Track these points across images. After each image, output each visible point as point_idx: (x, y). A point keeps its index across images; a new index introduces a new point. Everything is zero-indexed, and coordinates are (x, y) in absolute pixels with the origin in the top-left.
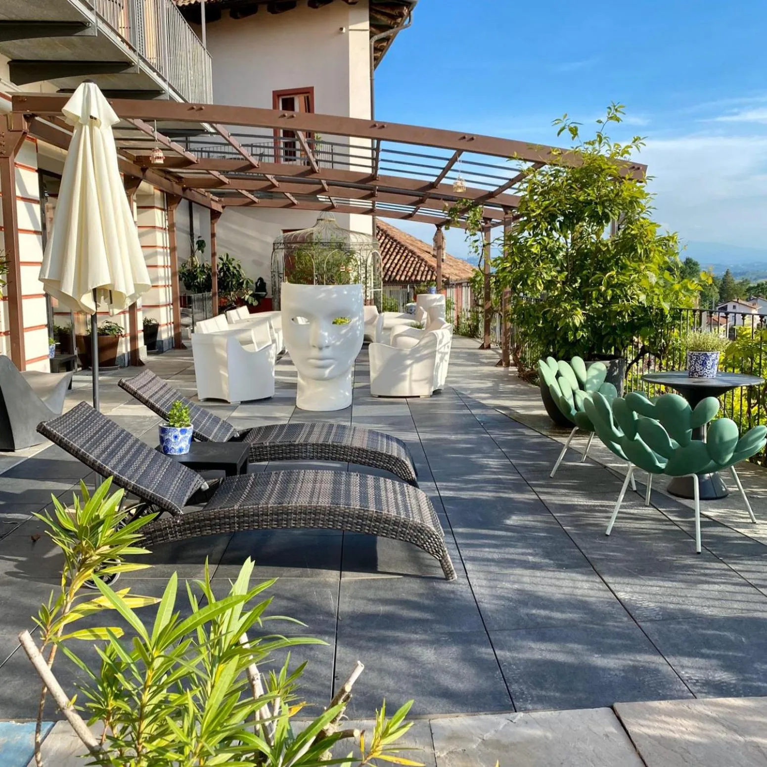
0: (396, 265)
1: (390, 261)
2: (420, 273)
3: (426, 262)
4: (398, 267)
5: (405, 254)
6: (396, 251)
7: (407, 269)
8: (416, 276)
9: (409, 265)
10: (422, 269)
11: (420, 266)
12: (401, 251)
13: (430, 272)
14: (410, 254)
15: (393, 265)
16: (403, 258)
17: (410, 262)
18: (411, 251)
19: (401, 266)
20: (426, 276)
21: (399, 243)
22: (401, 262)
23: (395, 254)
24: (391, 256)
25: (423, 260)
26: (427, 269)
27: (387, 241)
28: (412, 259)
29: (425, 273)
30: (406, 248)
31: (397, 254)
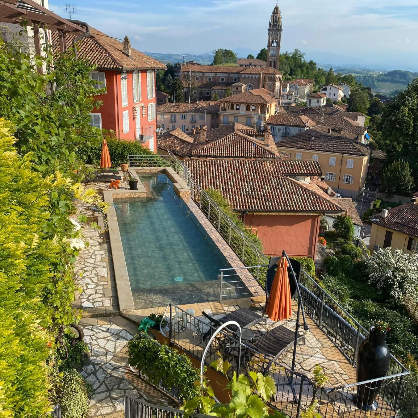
0: (95, 57)
1: (92, 55)
2: (108, 63)
3: (112, 56)
4: (95, 59)
5: (101, 51)
6: (97, 49)
7: (100, 60)
8: (105, 65)
9: (102, 58)
10: (109, 60)
11: (108, 59)
12: (100, 49)
13: (113, 63)
14: (104, 51)
15: (93, 58)
16: (100, 53)
17: (103, 56)
18: (105, 50)
19: (97, 58)
20: (111, 65)
21: (99, 44)
22: (97, 56)
23: (95, 51)
24: (93, 52)
25: (110, 55)
26: (112, 61)
27: (93, 42)
28: (105, 54)
29: (110, 63)
30: (103, 48)
31: (97, 51)
